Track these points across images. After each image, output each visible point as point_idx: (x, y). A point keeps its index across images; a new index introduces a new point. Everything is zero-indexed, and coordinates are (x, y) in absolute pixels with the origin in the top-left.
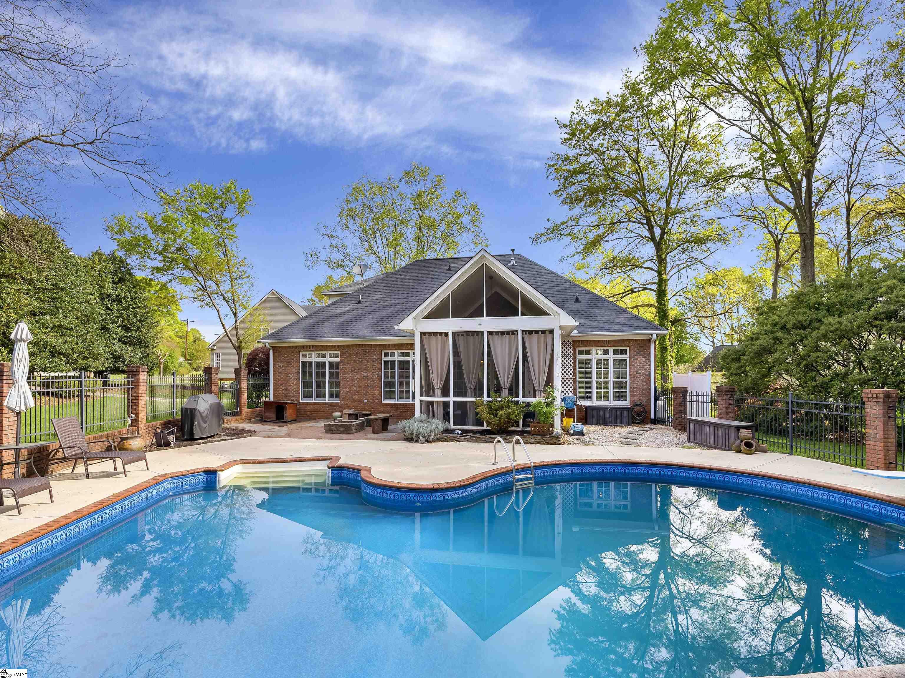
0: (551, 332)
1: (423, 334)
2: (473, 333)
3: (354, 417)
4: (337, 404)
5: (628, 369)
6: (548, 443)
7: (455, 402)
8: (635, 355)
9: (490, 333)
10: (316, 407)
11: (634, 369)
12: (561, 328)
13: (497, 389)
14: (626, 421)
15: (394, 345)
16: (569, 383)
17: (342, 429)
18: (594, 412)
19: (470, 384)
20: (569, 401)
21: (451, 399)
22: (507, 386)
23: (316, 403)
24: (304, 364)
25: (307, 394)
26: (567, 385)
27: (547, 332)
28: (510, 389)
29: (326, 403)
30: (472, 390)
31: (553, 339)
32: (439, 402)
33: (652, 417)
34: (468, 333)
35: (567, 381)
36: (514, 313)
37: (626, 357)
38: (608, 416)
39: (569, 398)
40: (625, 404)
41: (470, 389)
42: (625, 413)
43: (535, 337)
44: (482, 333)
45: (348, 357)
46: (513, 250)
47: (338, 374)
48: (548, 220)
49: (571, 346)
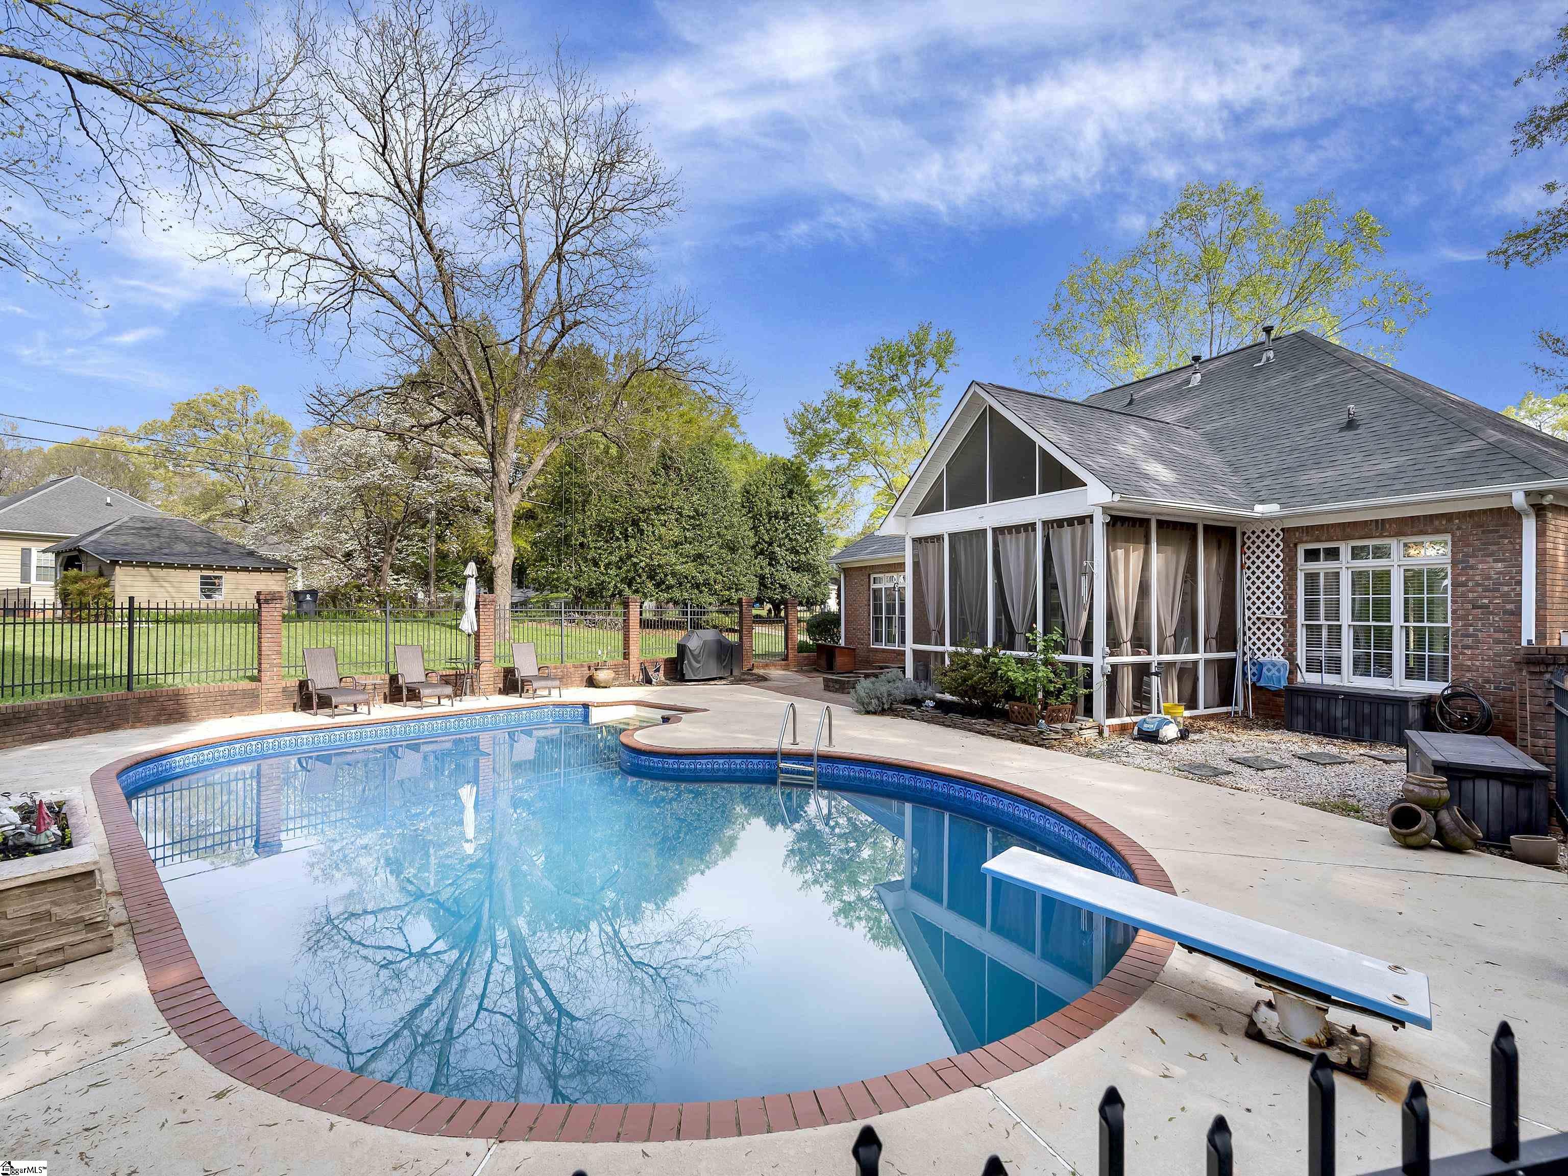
0: (1092, 519)
1: (916, 542)
2: (976, 533)
5: (1449, 595)
8: (1467, 555)
9: (999, 531)
11: (1464, 595)
16: (1273, 629)
18: (1301, 699)
19: (973, 624)
20: (1274, 671)
21: (947, 649)
22: (1023, 629)
24: (875, 590)
25: (878, 639)
26: (1269, 634)
27: (1088, 521)
32: (936, 653)
34: (969, 535)
35: (1268, 624)
37: (1443, 560)
38: (1339, 714)
39: (1274, 665)
41: (973, 632)
43: (1067, 532)
44: (984, 531)
46: (1268, 330)
49: (1278, 541)
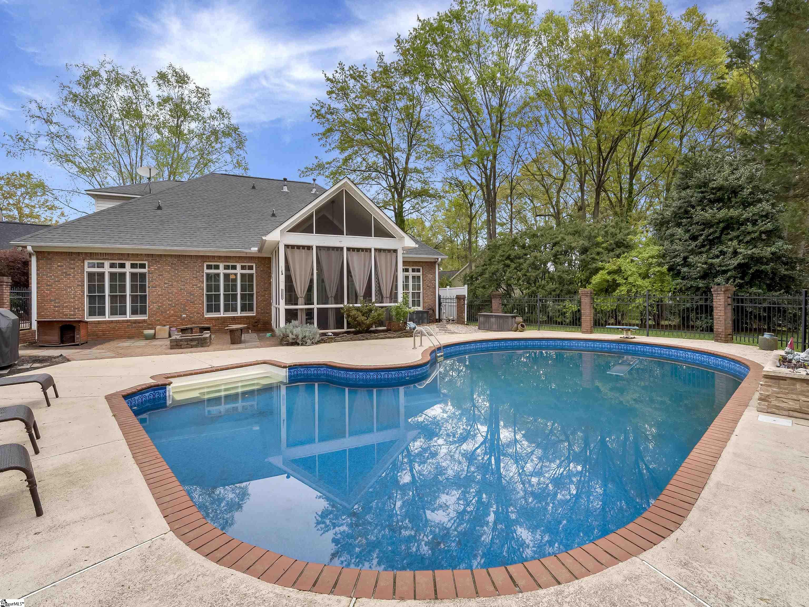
0: (395, 251)
1: (287, 246)
2: (333, 248)
3: (190, 331)
4: (144, 321)
5: (421, 283)
6: (407, 337)
7: (318, 309)
8: (426, 273)
9: (348, 249)
10: (112, 326)
11: (425, 283)
12: (404, 249)
13: (353, 297)
14: (425, 321)
15: (220, 257)
17: (194, 343)
19: (331, 292)
21: (315, 306)
22: (362, 294)
23: (112, 322)
24: (91, 274)
25: (97, 311)
27: (392, 251)
28: (365, 297)
29: (128, 321)
30: (333, 299)
31: (397, 257)
32: (301, 309)
33: (437, 317)
34: (328, 248)
36: (368, 234)
37: (420, 274)
40: (420, 309)
41: (331, 297)
42: (425, 315)
43: (383, 254)
44: (342, 249)
45: (159, 268)
47: (143, 288)
48: (316, 158)
